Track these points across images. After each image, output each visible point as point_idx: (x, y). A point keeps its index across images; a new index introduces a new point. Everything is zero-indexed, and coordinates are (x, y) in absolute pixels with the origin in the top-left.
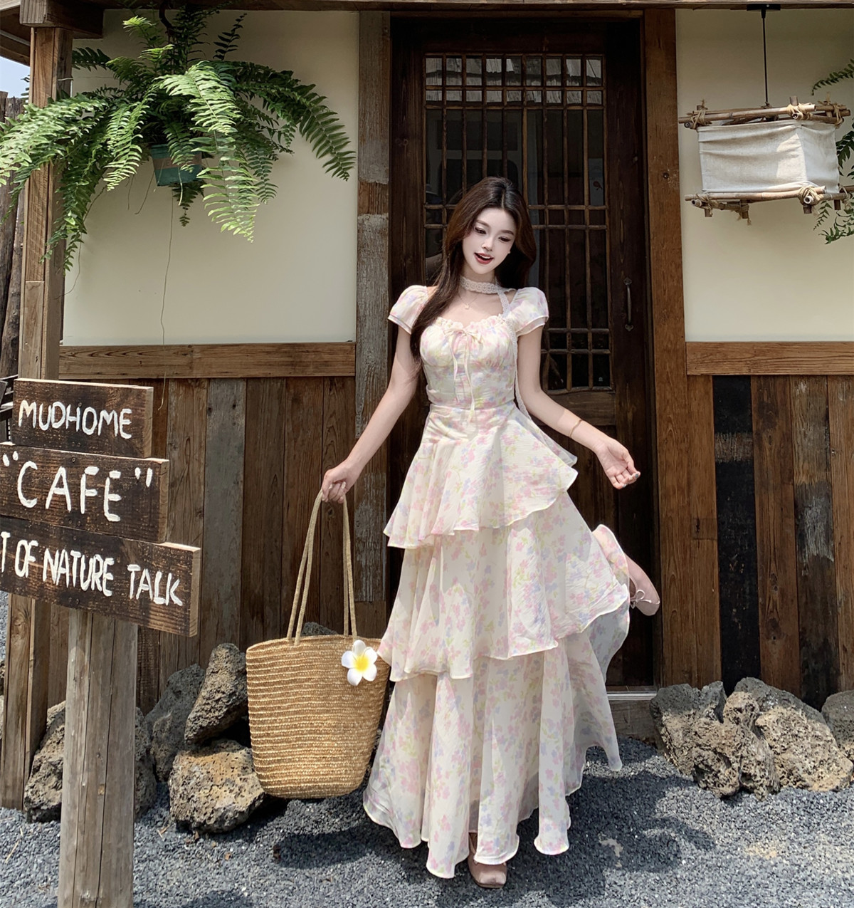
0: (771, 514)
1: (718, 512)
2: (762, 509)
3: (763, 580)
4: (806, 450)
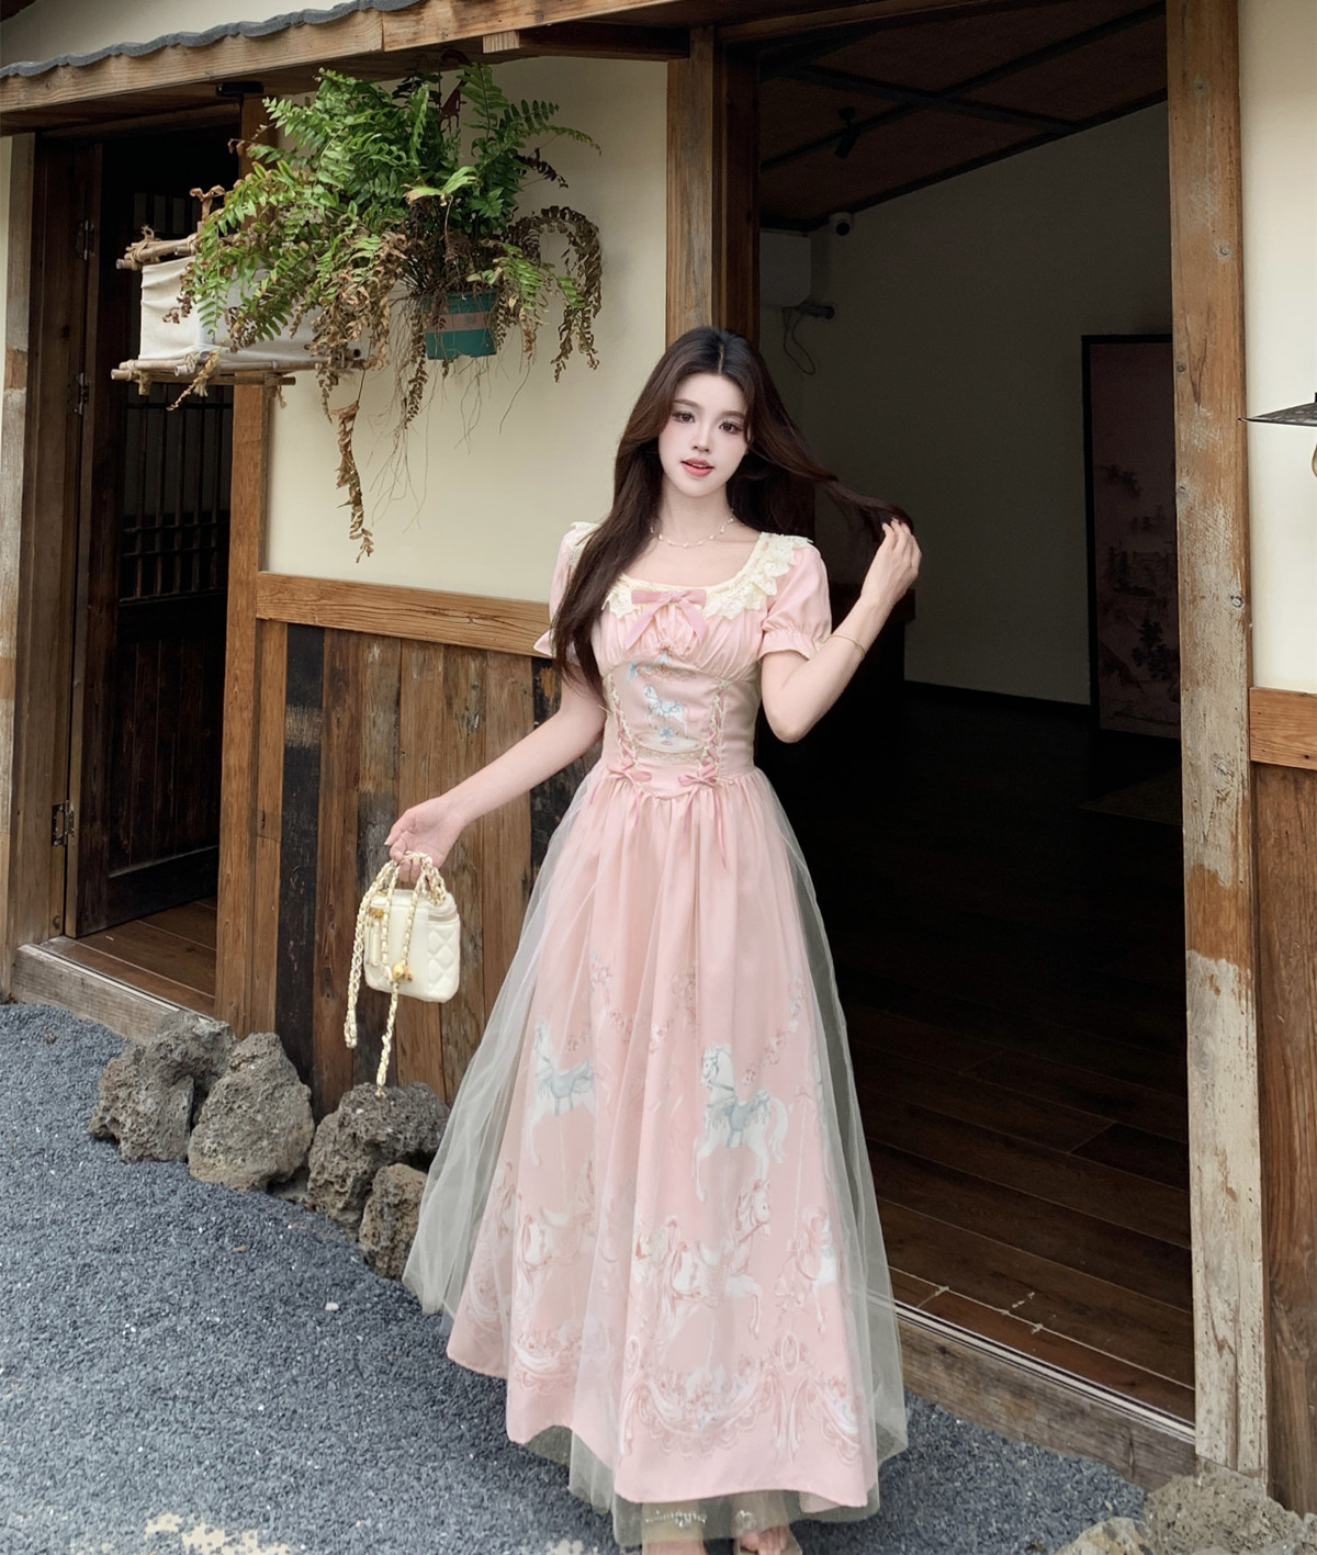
0: (334, 821)
1: (284, 809)
2: (325, 815)
3: (322, 911)
4: (374, 745)
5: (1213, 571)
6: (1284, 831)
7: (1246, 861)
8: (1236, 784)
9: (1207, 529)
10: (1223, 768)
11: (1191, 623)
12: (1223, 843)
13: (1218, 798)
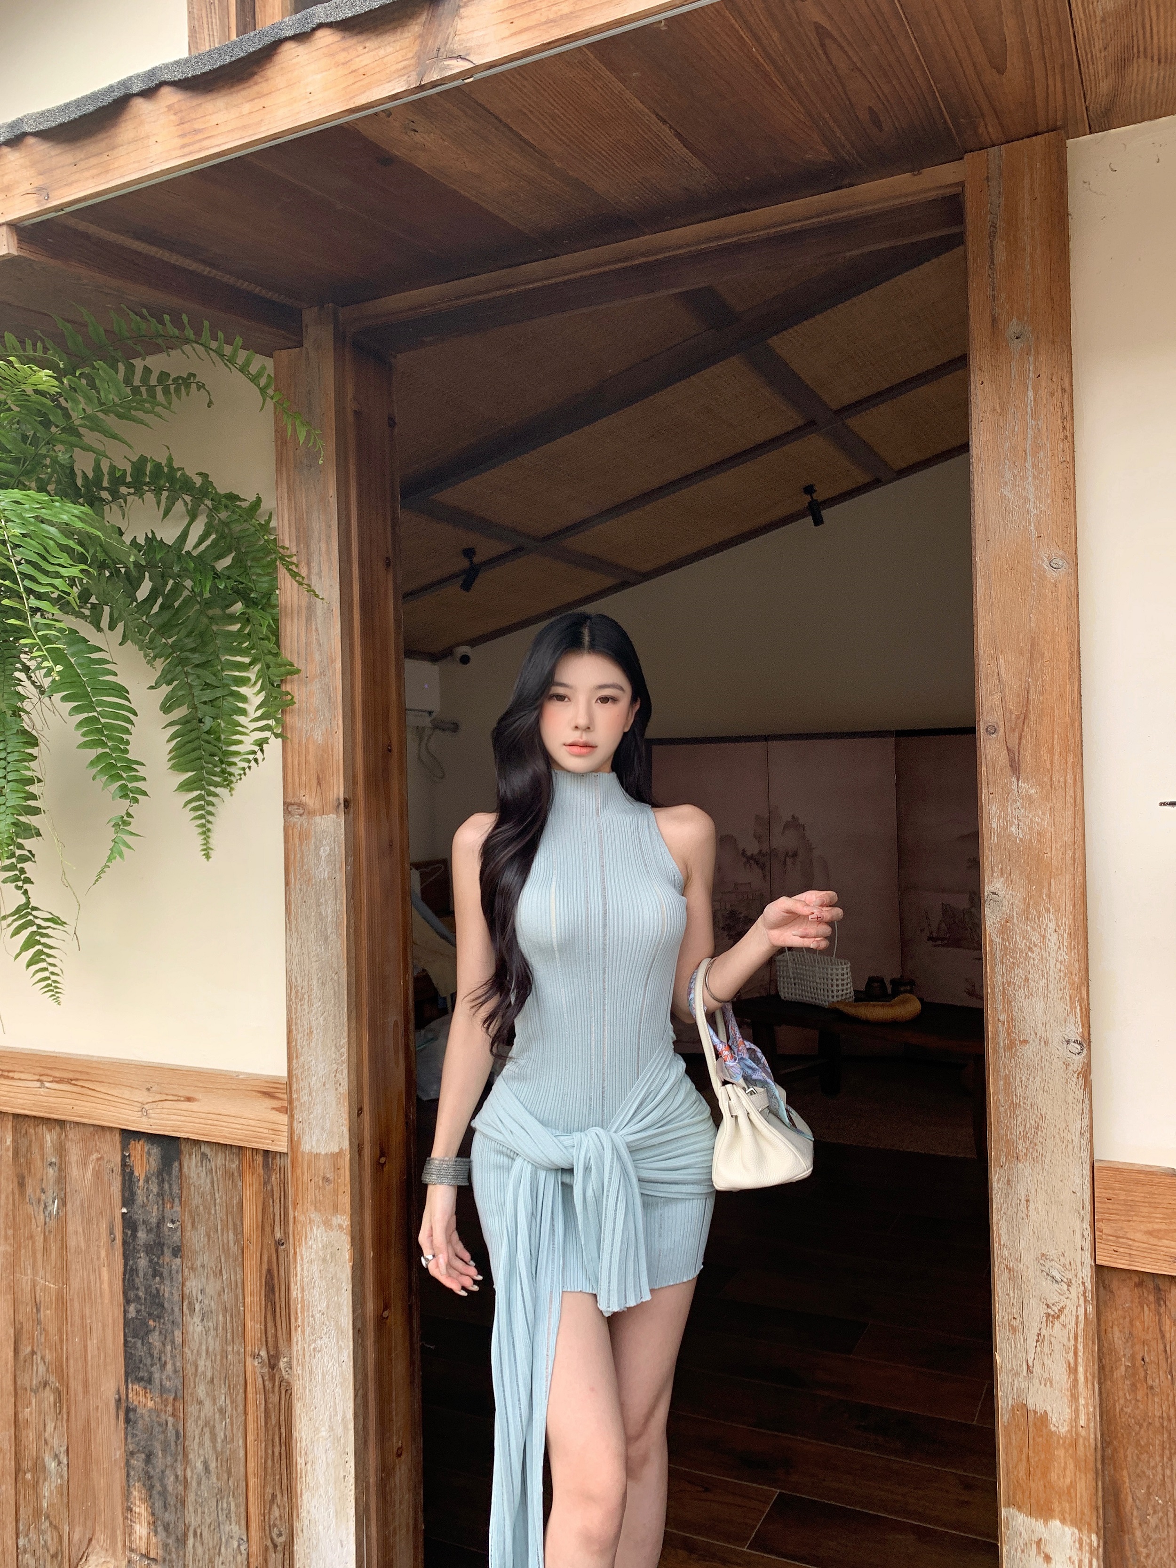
5: (1040, 1006)
6: (1139, 1357)
7: (1090, 1402)
8: (1074, 1294)
9: (1030, 949)
10: (1054, 1273)
11: (1007, 1077)
12: (1056, 1378)
13: (1048, 1315)
